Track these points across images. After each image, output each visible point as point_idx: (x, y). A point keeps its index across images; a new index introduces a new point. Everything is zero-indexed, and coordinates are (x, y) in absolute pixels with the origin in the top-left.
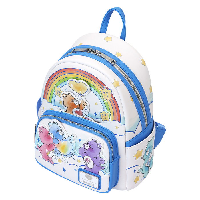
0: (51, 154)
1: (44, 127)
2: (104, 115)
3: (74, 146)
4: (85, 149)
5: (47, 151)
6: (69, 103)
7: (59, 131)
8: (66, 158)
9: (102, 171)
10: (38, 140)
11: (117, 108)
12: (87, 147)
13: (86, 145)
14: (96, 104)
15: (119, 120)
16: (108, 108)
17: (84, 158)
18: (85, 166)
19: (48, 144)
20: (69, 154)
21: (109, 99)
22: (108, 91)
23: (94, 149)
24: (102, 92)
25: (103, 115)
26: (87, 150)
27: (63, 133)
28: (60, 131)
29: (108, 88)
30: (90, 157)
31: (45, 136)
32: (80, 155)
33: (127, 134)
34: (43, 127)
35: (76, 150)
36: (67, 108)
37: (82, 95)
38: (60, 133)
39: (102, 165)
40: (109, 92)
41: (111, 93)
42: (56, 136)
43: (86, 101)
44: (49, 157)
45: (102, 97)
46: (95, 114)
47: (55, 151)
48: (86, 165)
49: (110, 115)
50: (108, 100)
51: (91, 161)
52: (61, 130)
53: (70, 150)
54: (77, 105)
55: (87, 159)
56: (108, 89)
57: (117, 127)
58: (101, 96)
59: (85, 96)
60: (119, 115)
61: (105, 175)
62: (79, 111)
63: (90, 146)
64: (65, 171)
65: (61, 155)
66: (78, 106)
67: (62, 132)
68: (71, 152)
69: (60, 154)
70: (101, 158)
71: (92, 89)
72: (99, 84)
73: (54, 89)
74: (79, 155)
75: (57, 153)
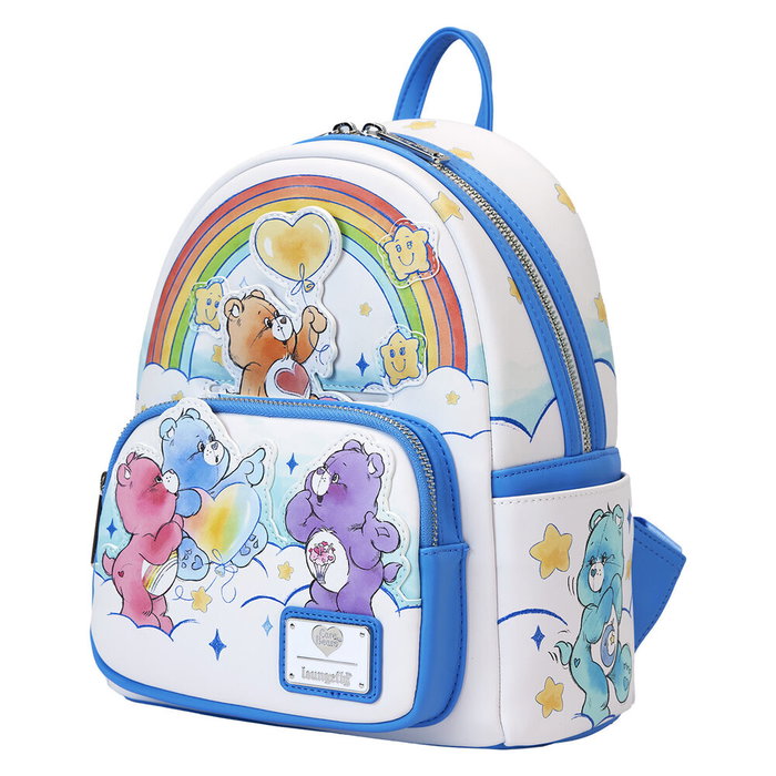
0: (163, 579)
1: (139, 456)
2: (397, 353)
3: (267, 500)
4: (314, 500)
5: (146, 565)
6: (251, 342)
7: (203, 448)
8: (228, 575)
9: (385, 590)
10: (112, 529)
11: (453, 307)
12: (321, 485)
13: (316, 477)
14: (365, 310)
15: (461, 364)
16: (413, 314)
17: (309, 548)
18: (310, 586)
19: (154, 532)
20: (243, 551)
21: (418, 272)
22: (413, 236)
23: (351, 486)
24: (390, 248)
25: (392, 356)
26: (320, 498)
27: (220, 452)
28: (208, 446)
29: (415, 223)
30: (334, 533)
31: (143, 494)
32: (290, 540)
33: (497, 427)
34: (135, 456)
35: (276, 520)
36: (244, 369)
37: (306, 283)
38: (209, 457)
39: (386, 559)
40: (419, 238)
41: (427, 244)
42: (190, 475)
43: (322, 309)
44: (153, 599)
45: (388, 270)
46: (362, 365)
47: (181, 557)
48: (318, 578)
49: (422, 344)
50: (415, 278)
51: (340, 553)
52: (212, 439)
53: (246, 525)
54: (285, 342)
55: (319, 551)
56: (413, 228)
57: (452, 398)
58: (387, 268)
59: (319, 285)
60: (460, 336)
61: (399, 610)
62: (293, 371)
63: (333, 479)
64: (223, 651)
65: (205, 567)
66: (291, 345)
67: (214, 447)
68: (252, 538)
69: (205, 561)
70: (383, 525)
71: (351, 246)
72: (376, 217)
73: (192, 300)
74: (287, 539)
75: (191, 559)
